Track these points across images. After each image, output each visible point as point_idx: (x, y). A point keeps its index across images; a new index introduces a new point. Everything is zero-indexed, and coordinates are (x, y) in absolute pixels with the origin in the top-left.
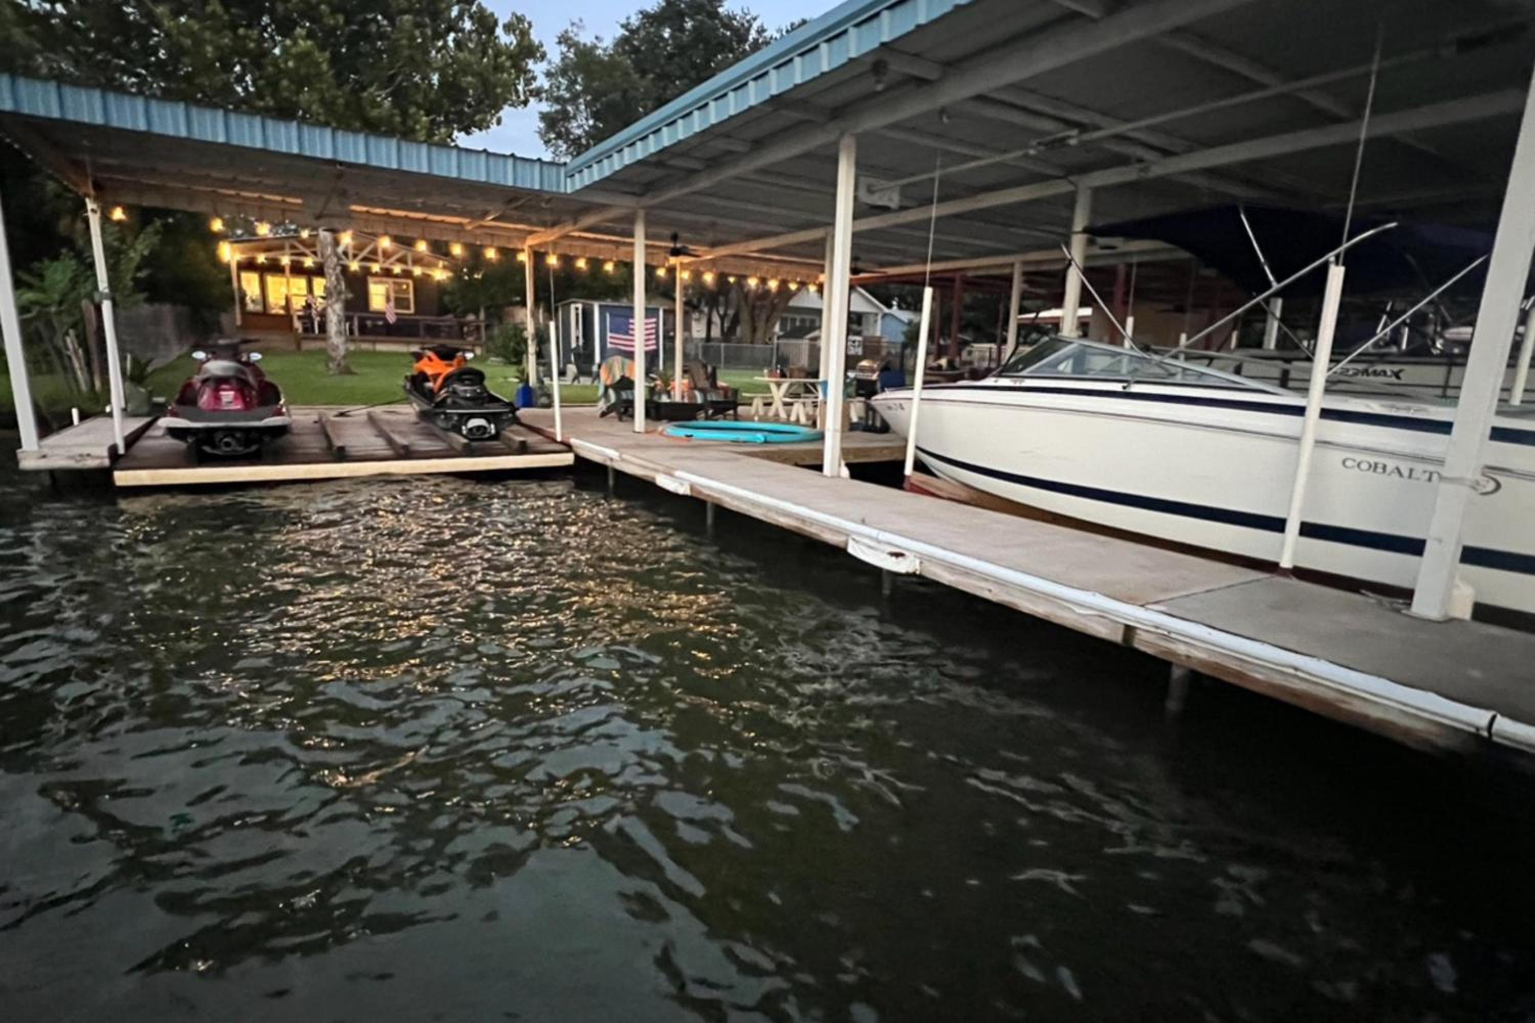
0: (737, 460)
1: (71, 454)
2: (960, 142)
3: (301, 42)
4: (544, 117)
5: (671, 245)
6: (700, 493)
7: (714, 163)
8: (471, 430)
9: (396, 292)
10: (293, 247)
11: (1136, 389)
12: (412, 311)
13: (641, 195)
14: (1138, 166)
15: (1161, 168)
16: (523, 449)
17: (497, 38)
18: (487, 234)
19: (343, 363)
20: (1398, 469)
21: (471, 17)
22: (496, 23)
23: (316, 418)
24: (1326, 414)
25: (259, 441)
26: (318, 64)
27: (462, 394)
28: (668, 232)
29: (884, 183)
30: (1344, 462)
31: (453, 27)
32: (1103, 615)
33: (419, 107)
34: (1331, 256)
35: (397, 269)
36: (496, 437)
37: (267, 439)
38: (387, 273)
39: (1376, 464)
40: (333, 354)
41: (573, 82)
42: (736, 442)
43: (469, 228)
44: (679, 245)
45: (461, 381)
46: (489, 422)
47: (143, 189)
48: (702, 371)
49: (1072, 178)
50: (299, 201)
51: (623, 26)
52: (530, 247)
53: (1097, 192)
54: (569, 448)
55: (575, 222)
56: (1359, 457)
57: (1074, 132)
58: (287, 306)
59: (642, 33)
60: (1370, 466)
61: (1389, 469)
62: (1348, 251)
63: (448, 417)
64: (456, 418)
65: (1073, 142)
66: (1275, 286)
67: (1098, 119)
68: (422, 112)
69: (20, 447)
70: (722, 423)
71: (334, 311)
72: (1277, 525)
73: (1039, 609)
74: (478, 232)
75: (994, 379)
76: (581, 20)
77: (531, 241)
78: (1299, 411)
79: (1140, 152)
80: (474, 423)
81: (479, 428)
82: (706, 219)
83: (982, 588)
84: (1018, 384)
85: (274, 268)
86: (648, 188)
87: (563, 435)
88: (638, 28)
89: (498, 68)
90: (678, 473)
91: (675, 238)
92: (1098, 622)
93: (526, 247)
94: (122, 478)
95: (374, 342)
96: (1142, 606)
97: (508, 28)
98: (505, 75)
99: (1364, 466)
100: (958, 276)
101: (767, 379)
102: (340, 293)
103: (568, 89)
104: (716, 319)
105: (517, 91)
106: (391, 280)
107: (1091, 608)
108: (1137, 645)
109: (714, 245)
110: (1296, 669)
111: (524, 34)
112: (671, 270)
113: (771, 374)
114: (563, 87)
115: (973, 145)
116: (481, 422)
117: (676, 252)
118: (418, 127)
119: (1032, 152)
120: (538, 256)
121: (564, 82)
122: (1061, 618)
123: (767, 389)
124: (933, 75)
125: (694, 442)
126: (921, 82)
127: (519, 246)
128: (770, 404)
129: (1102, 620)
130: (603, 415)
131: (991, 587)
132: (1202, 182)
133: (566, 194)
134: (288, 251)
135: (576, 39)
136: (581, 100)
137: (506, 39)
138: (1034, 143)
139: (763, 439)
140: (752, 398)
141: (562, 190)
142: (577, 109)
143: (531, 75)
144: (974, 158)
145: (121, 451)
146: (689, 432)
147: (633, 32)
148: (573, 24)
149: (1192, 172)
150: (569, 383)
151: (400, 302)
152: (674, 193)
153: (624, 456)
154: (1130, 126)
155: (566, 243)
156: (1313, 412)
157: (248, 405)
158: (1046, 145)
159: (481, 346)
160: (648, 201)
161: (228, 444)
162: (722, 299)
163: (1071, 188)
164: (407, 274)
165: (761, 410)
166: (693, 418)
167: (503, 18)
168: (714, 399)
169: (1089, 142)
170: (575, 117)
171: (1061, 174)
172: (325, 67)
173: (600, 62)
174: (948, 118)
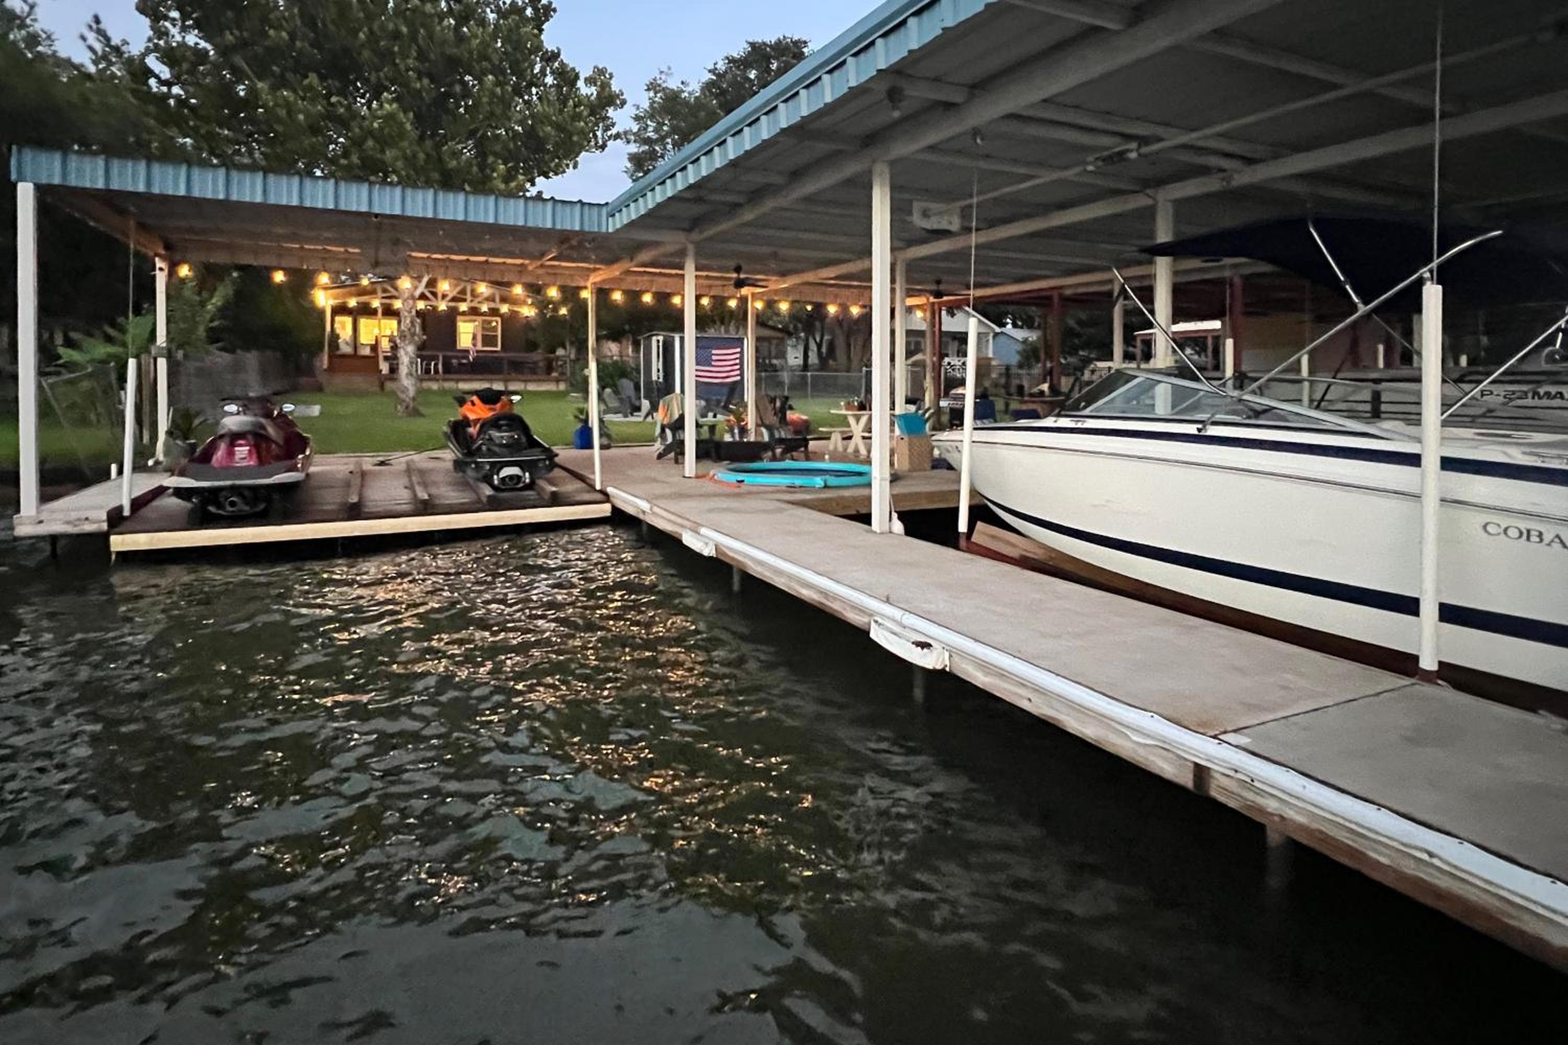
0: (781, 511)
1: (68, 519)
2: (1015, 161)
3: (387, 106)
4: (633, 158)
5: (735, 275)
6: (725, 554)
7: (756, 195)
8: (503, 479)
9: (483, 328)
10: (385, 291)
11: (1213, 431)
12: (499, 348)
13: (689, 230)
14: (1221, 175)
15: (1245, 177)
16: (556, 500)
17: (578, 89)
18: (549, 274)
19: (411, 405)
20: (1558, 536)
21: (552, 73)
22: (577, 77)
23: (351, 467)
24: (1448, 464)
25: (269, 500)
26: (402, 124)
27: (497, 442)
28: (732, 264)
29: (942, 206)
30: (1485, 527)
31: (536, 81)
32: (1165, 747)
33: (496, 155)
34: (1425, 272)
35: (484, 308)
36: (531, 486)
37: (276, 497)
38: (474, 311)
39: (1528, 531)
40: (403, 396)
41: (660, 124)
42: (792, 488)
43: (530, 268)
44: (742, 276)
45: (499, 428)
46: (524, 471)
47: (211, 247)
48: (770, 407)
49: (1148, 191)
50: (357, 251)
51: (710, 71)
52: (594, 283)
53: (1180, 205)
54: (606, 497)
55: (632, 259)
56: (1505, 521)
57: (1134, 145)
58: (375, 348)
59: (729, 76)
60: (1521, 533)
61: (1547, 537)
62: (1440, 267)
63: (479, 466)
64: (488, 467)
65: (1133, 155)
66: (1362, 309)
67: (1160, 131)
68: (500, 161)
69: (18, 511)
70: (788, 464)
71: (406, 353)
72: (1409, 606)
73: (1088, 731)
74: (540, 271)
75: (1054, 419)
76: (669, 68)
77: (595, 278)
78: (1413, 460)
79: (1214, 161)
80: (507, 472)
81: (511, 477)
82: (766, 250)
83: (1021, 697)
84: (1079, 425)
85: (366, 311)
86: (696, 223)
87: (602, 482)
88: (726, 72)
89: (577, 117)
90: (703, 531)
91: (738, 270)
92: (1160, 756)
93: (589, 284)
94: (119, 543)
95: (457, 381)
96: (1215, 737)
97: (590, 81)
98: (582, 124)
99: (1513, 533)
100: (1055, 294)
101: (844, 412)
102: (413, 335)
103: (656, 131)
104: (813, 347)
105: (595, 136)
106: (480, 318)
107: (1153, 738)
108: (1214, 793)
109: (783, 274)
110: (1431, 855)
111: (605, 86)
112: (743, 300)
113: (849, 406)
114: (650, 129)
115: (1028, 164)
116: (515, 471)
117: (740, 284)
118: (495, 175)
119: (1090, 168)
120: (602, 293)
121: (652, 125)
122: (1114, 745)
123: (843, 421)
124: (958, 98)
125: (744, 488)
126: (949, 106)
127: (582, 284)
128: (850, 438)
129: (1165, 753)
130: (660, 456)
131: (1030, 696)
132: (1300, 188)
133: (607, 233)
134: (380, 294)
135: (664, 85)
136: (669, 140)
137: (585, 90)
138: (1090, 159)
139: (822, 484)
140: (831, 433)
141: (604, 230)
142: (665, 148)
143: (609, 122)
144: (1030, 177)
145: (126, 512)
146: (741, 476)
147: (719, 76)
148: (662, 72)
149: (1284, 178)
150: (641, 419)
151: (488, 340)
152: (724, 226)
153: (656, 509)
154: (1194, 135)
155: (630, 279)
156: (1431, 462)
157: (261, 461)
158: (1104, 160)
159: (565, 381)
160: (696, 236)
161: (233, 504)
162: (818, 324)
163: (1150, 202)
164: (494, 312)
165: (840, 445)
166: (757, 458)
167: (585, 72)
168: (783, 435)
169: (1151, 154)
170: (662, 156)
171: (1138, 188)
172: (408, 127)
173: (686, 103)
174: (982, 139)
